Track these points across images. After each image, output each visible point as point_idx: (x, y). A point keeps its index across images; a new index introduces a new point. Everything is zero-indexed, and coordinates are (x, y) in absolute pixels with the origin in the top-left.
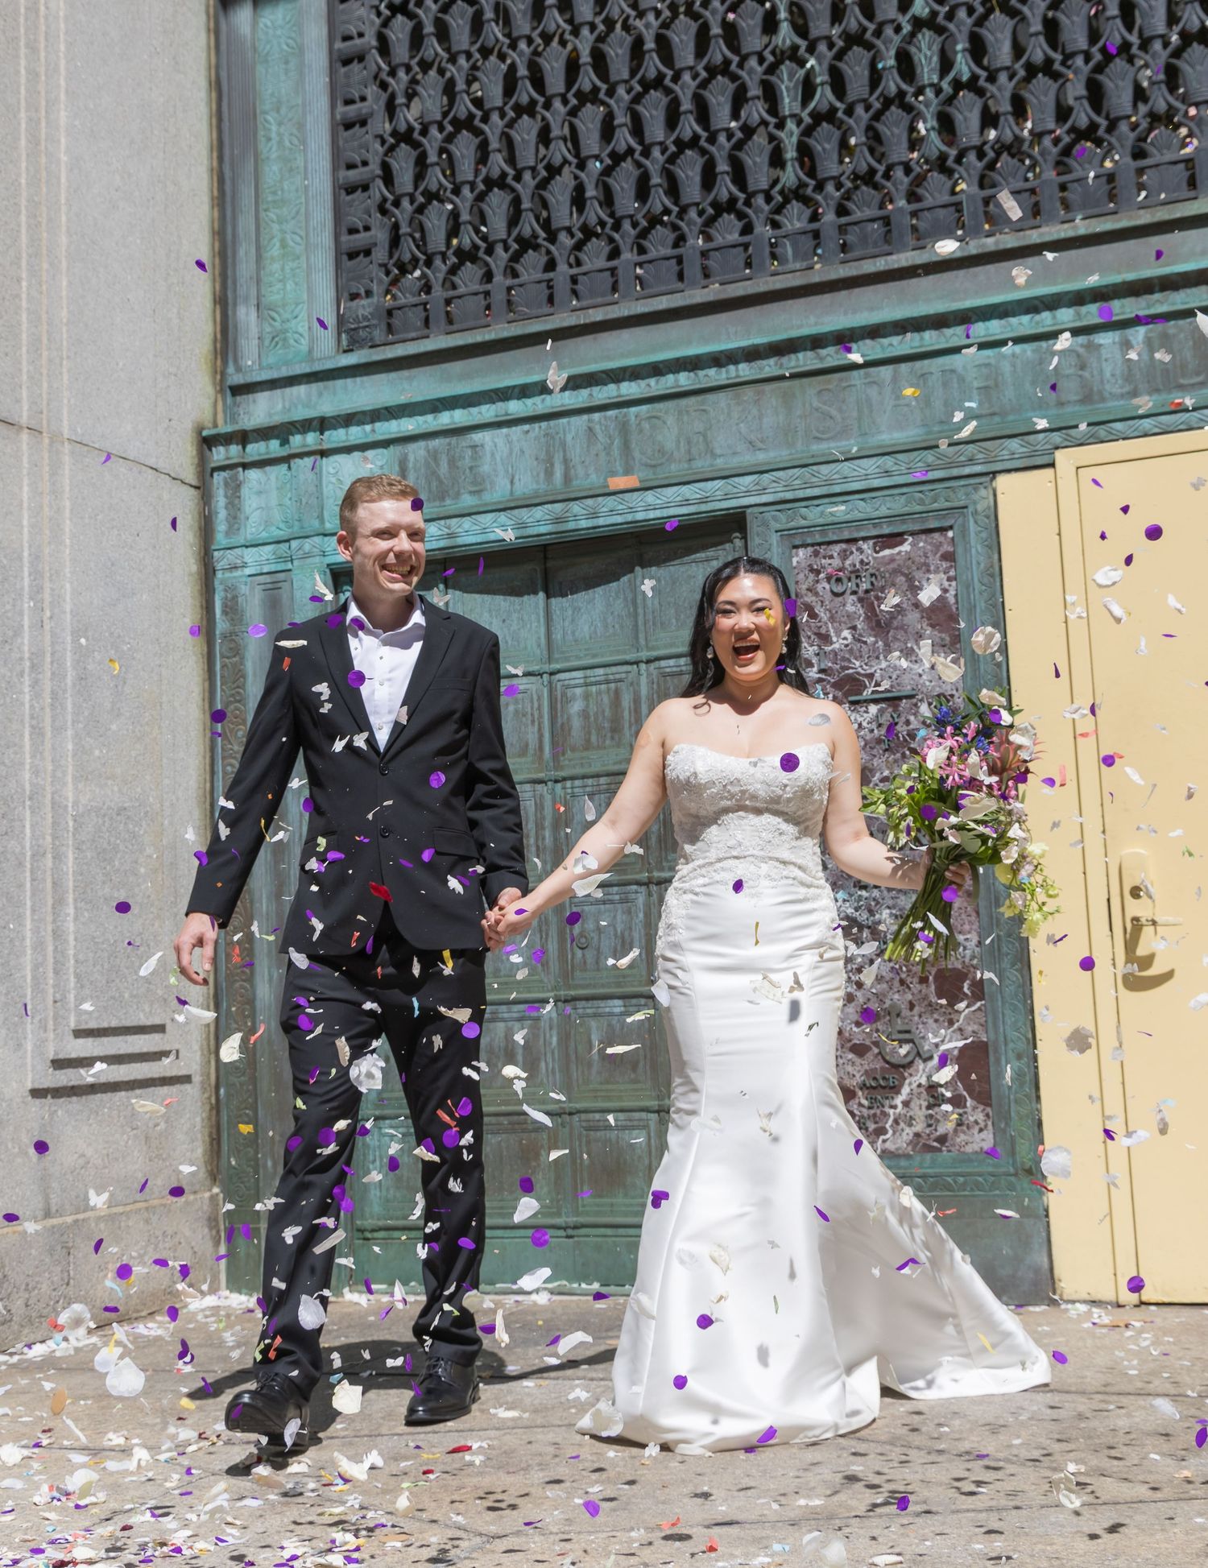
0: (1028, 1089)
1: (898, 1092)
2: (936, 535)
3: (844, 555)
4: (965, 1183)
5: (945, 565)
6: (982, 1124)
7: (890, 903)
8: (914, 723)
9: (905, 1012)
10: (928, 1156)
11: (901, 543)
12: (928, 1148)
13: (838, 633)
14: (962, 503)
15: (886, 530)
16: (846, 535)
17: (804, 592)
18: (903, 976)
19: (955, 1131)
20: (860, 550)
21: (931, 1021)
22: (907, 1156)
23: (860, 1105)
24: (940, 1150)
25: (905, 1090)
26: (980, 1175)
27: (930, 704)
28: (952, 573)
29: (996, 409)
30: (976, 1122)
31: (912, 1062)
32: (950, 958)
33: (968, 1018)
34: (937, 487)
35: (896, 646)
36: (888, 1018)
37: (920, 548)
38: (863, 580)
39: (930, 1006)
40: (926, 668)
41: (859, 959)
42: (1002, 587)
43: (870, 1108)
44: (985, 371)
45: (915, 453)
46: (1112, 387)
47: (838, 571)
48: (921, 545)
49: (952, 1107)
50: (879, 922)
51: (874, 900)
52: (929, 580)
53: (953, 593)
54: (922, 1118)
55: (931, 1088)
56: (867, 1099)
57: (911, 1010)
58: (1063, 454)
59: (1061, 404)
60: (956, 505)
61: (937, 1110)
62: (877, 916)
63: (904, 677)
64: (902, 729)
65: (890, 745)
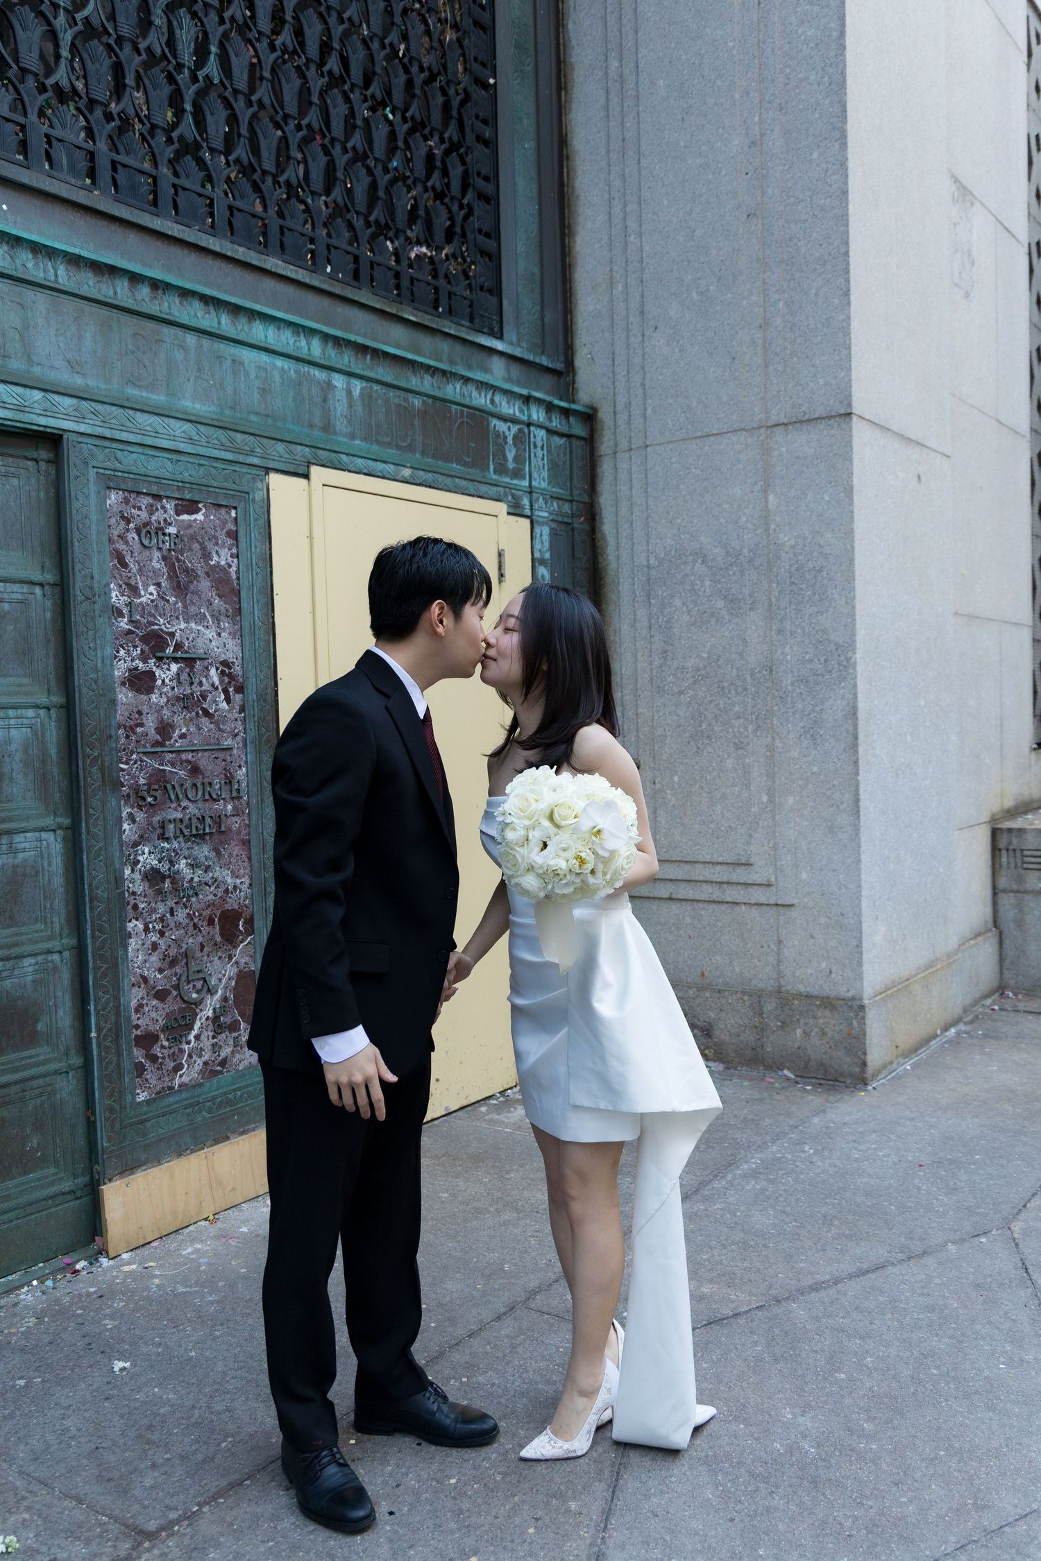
1: (192, 1028)
2: (223, 511)
3: (151, 510)
4: (242, 1095)
5: (230, 541)
7: (186, 853)
8: (206, 686)
9: (198, 954)
10: (215, 1080)
11: (197, 511)
12: (214, 1073)
13: (146, 587)
14: (245, 489)
15: (187, 495)
16: (154, 489)
17: (116, 538)
18: (196, 920)
19: (233, 1052)
20: (163, 507)
21: (216, 959)
22: (201, 1085)
23: (163, 1047)
24: (221, 1072)
25: (197, 1025)
27: (217, 669)
28: (234, 551)
29: (269, 412)
31: (203, 999)
32: (230, 900)
33: (242, 952)
34: (228, 467)
35: (192, 609)
36: (185, 961)
37: (211, 520)
38: (167, 538)
39: (216, 945)
40: (214, 634)
41: (162, 908)
42: (271, 572)
43: (170, 1048)
44: (263, 374)
45: (213, 429)
46: (341, 425)
47: (146, 524)
48: (212, 517)
49: (230, 1033)
50: (178, 872)
51: (174, 851)
52: (217, 553)
53: (235, 569)
54: (210, 1047)
55: (216, 1019)
56: (168, 1040)
57: (202, 951)
58: (314, 470)
59: (311, 426)
60: (241, 489)
61: (220, 1037)
62: (177, 866)
63: (198, 640)
64: (197, 689)
65: (186, 703)
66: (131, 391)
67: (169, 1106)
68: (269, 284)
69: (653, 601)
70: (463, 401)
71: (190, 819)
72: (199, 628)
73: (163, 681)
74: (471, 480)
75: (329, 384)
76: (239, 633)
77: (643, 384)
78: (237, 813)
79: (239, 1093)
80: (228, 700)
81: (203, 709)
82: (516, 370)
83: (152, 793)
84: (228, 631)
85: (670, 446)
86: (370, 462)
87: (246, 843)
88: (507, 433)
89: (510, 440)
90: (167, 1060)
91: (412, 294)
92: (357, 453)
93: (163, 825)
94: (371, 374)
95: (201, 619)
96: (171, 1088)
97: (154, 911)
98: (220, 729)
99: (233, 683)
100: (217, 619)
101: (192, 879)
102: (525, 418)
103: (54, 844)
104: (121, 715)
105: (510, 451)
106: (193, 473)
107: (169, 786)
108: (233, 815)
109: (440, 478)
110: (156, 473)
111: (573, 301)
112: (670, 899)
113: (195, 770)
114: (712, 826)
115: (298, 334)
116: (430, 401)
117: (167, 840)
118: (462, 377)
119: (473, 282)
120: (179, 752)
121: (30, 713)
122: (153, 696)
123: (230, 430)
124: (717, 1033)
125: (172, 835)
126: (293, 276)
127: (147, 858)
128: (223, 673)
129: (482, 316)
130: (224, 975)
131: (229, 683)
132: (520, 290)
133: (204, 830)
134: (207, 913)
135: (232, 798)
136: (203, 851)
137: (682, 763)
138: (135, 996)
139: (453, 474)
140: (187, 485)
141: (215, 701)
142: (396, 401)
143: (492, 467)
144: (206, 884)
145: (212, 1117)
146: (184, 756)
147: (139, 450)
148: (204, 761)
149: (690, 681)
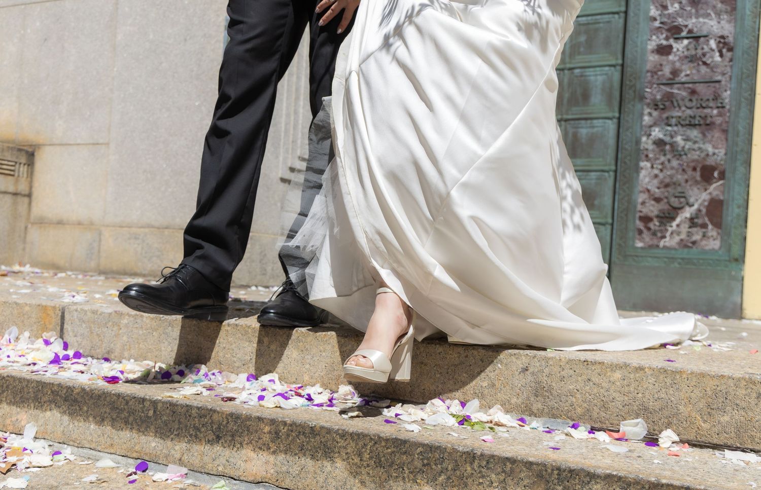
0: (742, 222)
1: (674, 220)
6: (715, 237)
7: (682, 133)
8: (706, 50)
9: (683, 184)
10: (686, 250)
12: (686, 246)
13: (672, 5)
18: (684, 167)
19: (701, 240)
21: (695, 189)
22: (675, 249)
23: (655, 225)
24: (691, 247)
25: (678, 220)
26: (711, 260)
27: (715, 40)
30: (712, 236)
31: (683, 207)
32: (709, 160)
33: (715, 189)
35: (702, 12)
36: (674, 186)
39: (696, 181)
40: (716, 23)
41: (663, 159)
43: (659, 226)
49: (701, 229)
50: (675, 142)
51: (674, 131)
54: (686, 233)
55: (691, 219)
56: (658, 222)
57: (686, 183)
61: (693, 229)
62: (675, 139)
63: (704, 27)
64: (700, 52)
65: (692, 59)
67: (655, 254)
71: (686, 117)
72: (705, 20)
73: (678, 49)
76: (733, 20)
78: (720, 115)
80: (721, 55)
81: (702, 61)
83: (663, 103)
84: (725, 20)
87: (725, 131)
90: (657, 231)
93: (667, 118)
95: (708, 15)
96: (658, 246)
97: (658, 159)
98: (713, 71)
99: (726, 47)
100: (718, 14)
101: (684, 146)
104: (649, 66)
107: (675, 100)
108: (717, 116)
113: (693, 92)
117: (670, 125)
120: (683, 83)
122: (671, 57)
125: (673, 124)
127: (657, 133)
128: (719, 42)
130: (700, 198)
131: (724, 47)
133: (695, 122)
134: (692, 164)
135: (718, 107)
136: (694, 133)
138: (641, 198)
141: (712, 57)
144: (693, 150)
145: (681, 268)
146: (686, 85)
148: (700, 88)
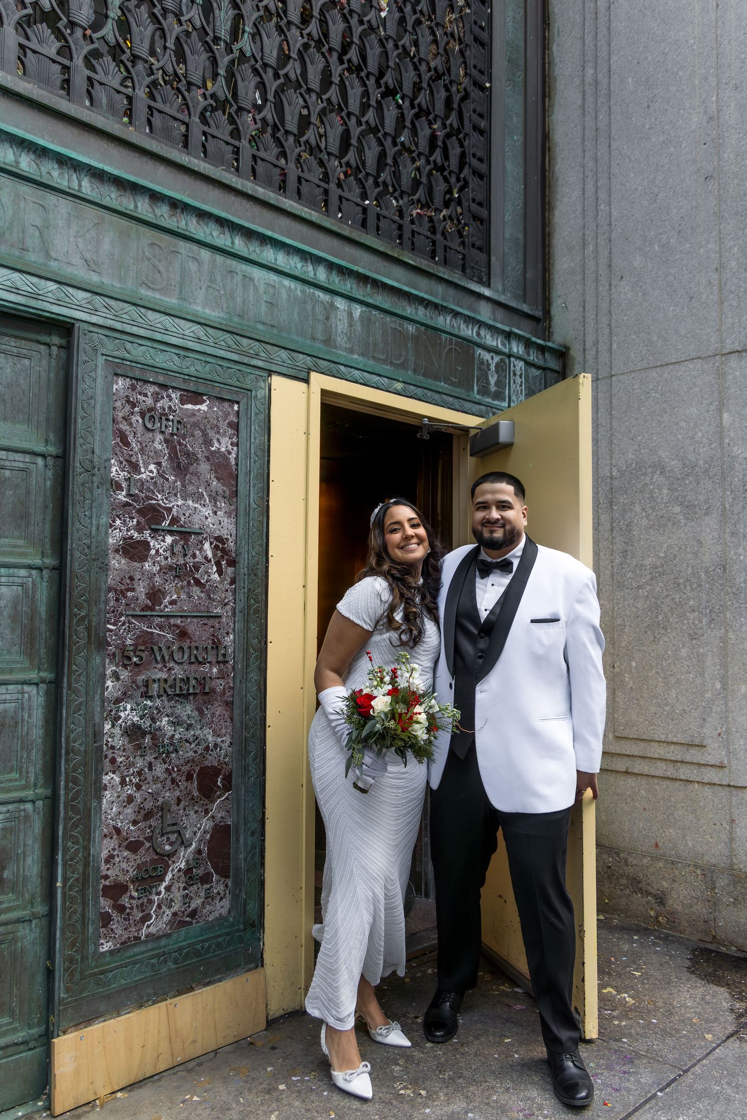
0: (257, 859)
1: (163, 880)
2: (226, 405)
3: (157, 397)
4: (209, 947)
5: (231, 431)
6: (222, 893)
7: (169, 711)
8: (199, 558)
9: (174, 808)
10: (183, 931)
11: (202, 402)
12: (183, 924)
13: (146, 465)
14: (248, 387)
15: (192, 387)
16: (161, 379)
17: (120, 419)
18: (174, 775)
19: (203, 904)
20: (169, 396)
21: (192, 813)
22: (167, 936)
23: (132, 897)
24: (190, 923)
25: (168, 877)
26: (220, 937)
27: (211, 543)
28: (235, 440)
29: (275, 323)
30: (218, 893)
31: (176, 851)
32: (210, 758)
33: (219, 807)
34: (233, 366)
35: (190, 488)
36: (160, 814)
37: (214, 412)
38: (170, 423)
39: (193, 799)
40: (210, 512)
41: (140, 763)
42: (269, 461)
43: (139, 899)
44: (271, 290)
45: (221, 333)
46: (341, 340)
47: (150, 410)
48: (215, 409)
49: (202, 885)
50: (160, 729)
51: (157, 708)
52: (218, 440)
53: (234, 456)
54: (180, 898)
55: (188, 871)
56: (137, 890)
57: (178, 804)
58: (314, 376)
59: (313, 339)
60: (244, 386)
61: (191, 889)
62: (158, 723)
63: (195, 516)
64: (190, 560)
65: (178, 572)
66: (144, 292)
67: (133, 956)
68: (284, 221)
69: (615, 508)
70: (451, 331)
71: (175, 679)
72: (196, 505)
73: (157, 551)
74: (456, 397)
75: (332, 305)
76: (234, 513)
77: (609, 325)
78: (222, 676)
79: (207, 944)
80: (220, 572)
81: (195, 579)
82: (500, 313)
83: (138, 653)
84: (224, 510)
85: (633, 375)
86: (366, 374)
87: (229, 704)
88: (490, 362)
89: (493, 368)
90: (135, 910)
91: (413, 244)
92: (353, 365)
93: (146, 684)
94: (371, 301)
95: (198, 497)
96: (137, 938)
97: (133, 765)
98: (210, 598)
99: (226, 557)
100: (214, 499)
101: (173, 736)
102: (507, 351)
103: (36, 697)
104: (112, 579)
105: (492, 376)
106: (199, 368)
107: (156, 648)
108: (218, 678)
109: (429, 393)
110: (164, 365)
111: (551, 262)
112: (627, 772)
113: (183, 634)
114: (667, 708)
115: (306, 260)
116: (423, 328)
117: (150, 698)
118: (452, 311)
119: (466, 240)
120: (168, 617)
121: (23, 572)
122: (147, 564)
123: (237, 334)
124: (670, 902)
125: (155, 693)
126: (307, 217)
127: (129, 714)
128: (216, 547)
129: (472, 267)
130: (200, 829)
131: (222, 557)
132: (506, 250)
133: (188, 690)
134: (186, 768)
135: (218, 662)
136: (187, 710)
137: (639, 650)
138: (105, 847)
139: (441, 390)
140: (193, 379)
141: (207, 572)
142: (393, 325)
143: (476, 389)
144: (187, 741)
145: (177, 968)
146: (172, 621)
147: (149, 344)
148: (193, 627)
149: (648, 577)
